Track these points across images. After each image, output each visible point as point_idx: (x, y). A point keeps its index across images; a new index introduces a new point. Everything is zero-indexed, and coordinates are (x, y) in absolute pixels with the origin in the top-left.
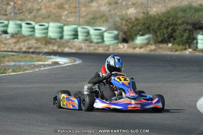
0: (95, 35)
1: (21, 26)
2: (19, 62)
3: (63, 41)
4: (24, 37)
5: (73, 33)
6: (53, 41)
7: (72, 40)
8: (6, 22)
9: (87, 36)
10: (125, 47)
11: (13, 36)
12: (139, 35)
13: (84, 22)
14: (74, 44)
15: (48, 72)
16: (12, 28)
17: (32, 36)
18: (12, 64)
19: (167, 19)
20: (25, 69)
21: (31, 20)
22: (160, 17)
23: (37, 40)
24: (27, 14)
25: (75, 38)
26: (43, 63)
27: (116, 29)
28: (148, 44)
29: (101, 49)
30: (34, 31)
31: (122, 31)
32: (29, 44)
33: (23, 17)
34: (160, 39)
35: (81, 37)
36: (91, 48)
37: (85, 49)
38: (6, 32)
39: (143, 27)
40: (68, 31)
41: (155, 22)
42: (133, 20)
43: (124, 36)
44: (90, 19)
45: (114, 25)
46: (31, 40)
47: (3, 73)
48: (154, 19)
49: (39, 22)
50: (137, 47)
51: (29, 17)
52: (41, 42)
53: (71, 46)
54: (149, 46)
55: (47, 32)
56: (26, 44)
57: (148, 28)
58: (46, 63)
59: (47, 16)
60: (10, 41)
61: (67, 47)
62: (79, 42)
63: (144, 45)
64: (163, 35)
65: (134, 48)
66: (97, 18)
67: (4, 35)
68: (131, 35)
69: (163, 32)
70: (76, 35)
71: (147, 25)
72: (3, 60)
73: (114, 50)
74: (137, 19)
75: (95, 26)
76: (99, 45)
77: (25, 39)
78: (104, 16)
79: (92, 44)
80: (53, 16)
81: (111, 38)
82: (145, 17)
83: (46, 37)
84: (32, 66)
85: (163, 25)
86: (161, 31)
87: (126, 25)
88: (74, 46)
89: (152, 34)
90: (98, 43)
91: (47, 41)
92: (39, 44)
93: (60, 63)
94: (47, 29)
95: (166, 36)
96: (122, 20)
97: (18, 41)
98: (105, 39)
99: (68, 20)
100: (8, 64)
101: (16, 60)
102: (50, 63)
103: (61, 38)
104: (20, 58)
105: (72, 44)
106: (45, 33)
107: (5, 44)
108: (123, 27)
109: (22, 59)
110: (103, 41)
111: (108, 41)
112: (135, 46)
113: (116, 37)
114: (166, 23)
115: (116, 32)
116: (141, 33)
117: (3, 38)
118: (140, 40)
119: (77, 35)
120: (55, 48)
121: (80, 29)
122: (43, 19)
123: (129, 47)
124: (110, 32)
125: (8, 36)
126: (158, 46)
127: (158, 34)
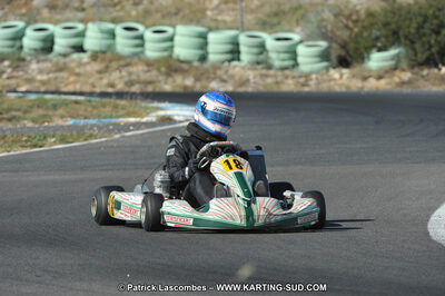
0: (278, 52)
1: (112, 35)
2: (86, 118)
3: (207, 65)
4: (120, 57)
5: (229, 47)
6: (185, 66)
7: (226, 64)
8: (80, 27)
9: (261, 53)
10: (345, 77)
11: (95, 56)
12: (374, 50)
13: (253, 22)
14: (231, 72)
15: (138, 142)
16: (93, 40)
17: (138, 56)
18: (70, 122)
19: (437, 13)
20: (91, 136)
21: (137, 22)
22: (420, 8)
23: (150, 64)
24: (128, 6)
25: (233, 60)
26: (138, 119)
27: (324, 37)
28: (395, 68)
29: (290, 81)
30: (142, 45)
31: (336, 42)
32: (130, 74)
33: (121, 14)
34: (421, 57)
35: (246, 57)
36: (269, 80)
37: (255, 83)
38: (80, 49)
39: (384, 32)
40: (218, 42)
41: (411, 19)
42: (363, 15)
43: (343, 53)
44: (269, 16)
45: (319, 27)
46: (136, 64)
47: (35, 146)
48: (409, 13)
49: (154, 25)
50: (370, 76)
51: (134, 13)
52: (159, 69)
53: (225, 77)
54: (398, 73)
55: (172, 47)
56: (124, 73)
57: (395, 33)
58: (145, 120)
59: (173, 10)
60: (88, 68)
61: (214, 79)
62: (243, 68)
63: (387, 72)
64: (429, 49)
65: (365, 79)
66: (284, 13)
67: (75, 56)
68: (356, 49)
69: (429, 42)
70: (234, 52)
71: (393, 26)
72: (50, 113)
73: (318, 83)
74: (370, 14)
75: (277, 32)
76: (287, 72)
77: (122, 63)
78: (299, 7)
79: (272, 72)
80: (187, 11)
81: (316, 56)
82: (389, 8)
83: (170, 56)
84: (111, 127)
85: (427, 25)
86: (425, 39)
87: (347, 27)
88: (232, 77)
89: (405, 45)
90: (283, 69)
91: (172, 66)
92: (154, 73)
93: (176, 118)
94: (171, 39)
95: (434, 50)
96: (336, 16)
97: (107, 67)
98: (300, 59)
99: (220, 18)
100: (60, 122)
101: (81, 113)
102: (154, 119)
103: (203, 58)
104: (90, 109)
105: (226, 72)
106: (165, 50)
107: (78, 75)
108: (338, 33)
109: (95, 112)
110: (296, 65)
111: (307, 63)
112: (366, 74)
113: (325, 56)
114: (435, 21)
115: (323, 44)
116: (379, 44)
117: (73, 61)
118: (378, 61)
119: (239, 52)
120: (189, 82)
121: (243, 39)
122: (163, 17)
123: (354, 76)
124: (310, 43)
125: (85, 57)
126: (417, 74)
127: (418, 46)
